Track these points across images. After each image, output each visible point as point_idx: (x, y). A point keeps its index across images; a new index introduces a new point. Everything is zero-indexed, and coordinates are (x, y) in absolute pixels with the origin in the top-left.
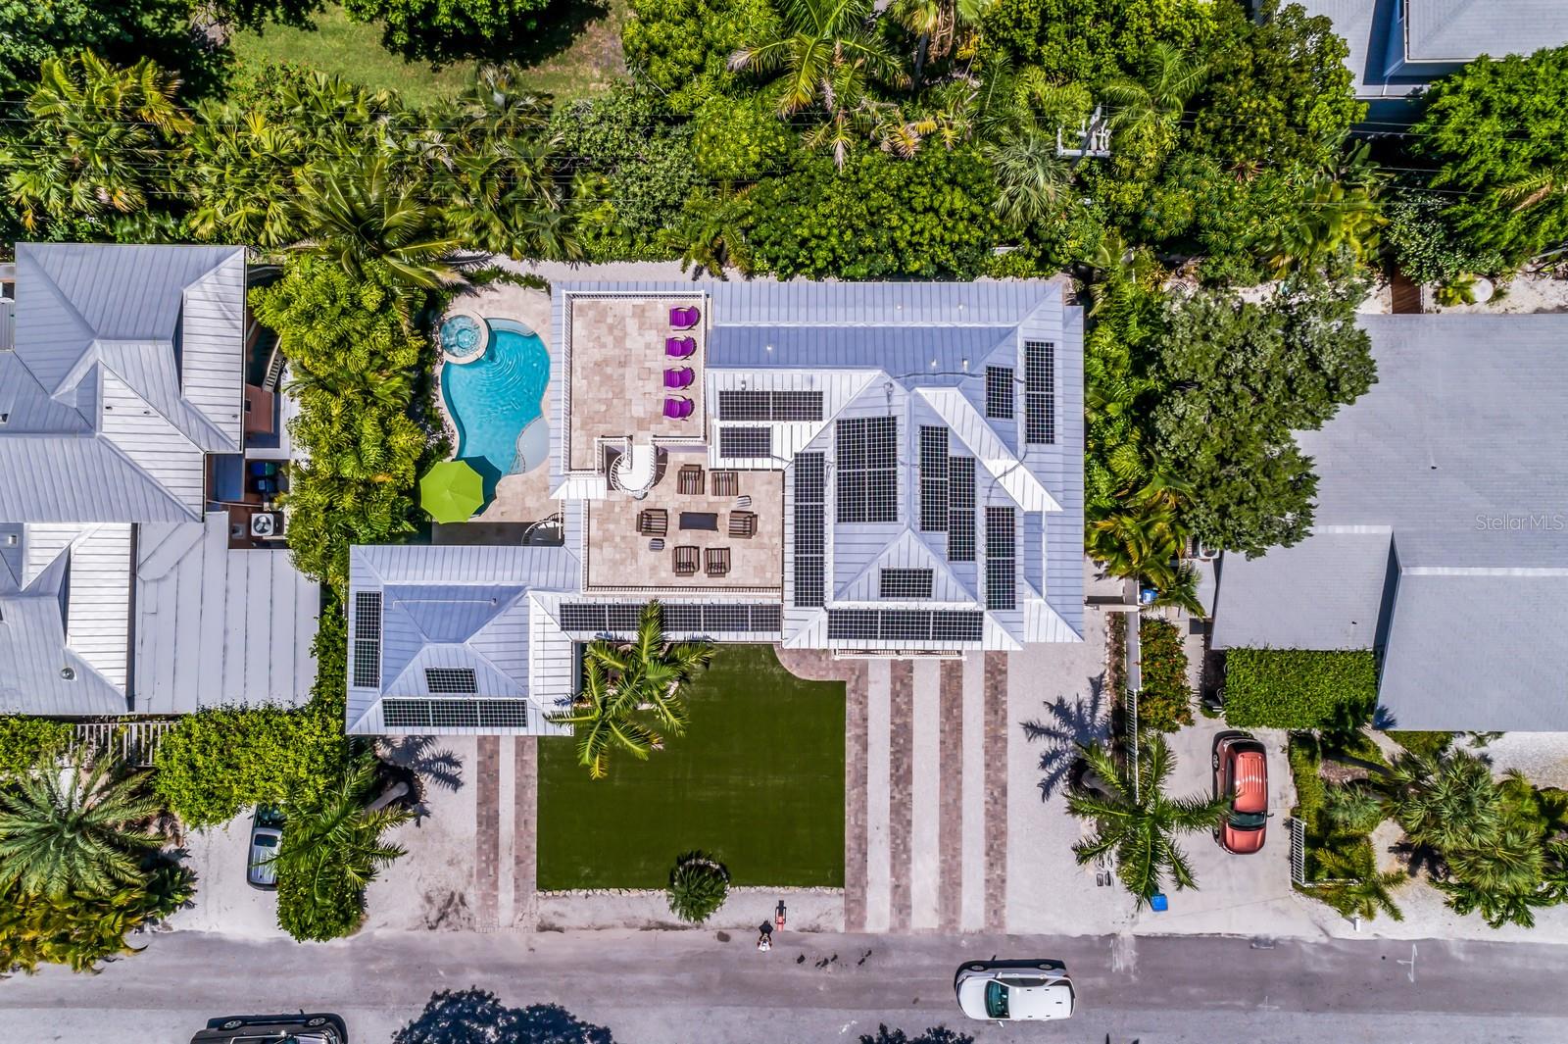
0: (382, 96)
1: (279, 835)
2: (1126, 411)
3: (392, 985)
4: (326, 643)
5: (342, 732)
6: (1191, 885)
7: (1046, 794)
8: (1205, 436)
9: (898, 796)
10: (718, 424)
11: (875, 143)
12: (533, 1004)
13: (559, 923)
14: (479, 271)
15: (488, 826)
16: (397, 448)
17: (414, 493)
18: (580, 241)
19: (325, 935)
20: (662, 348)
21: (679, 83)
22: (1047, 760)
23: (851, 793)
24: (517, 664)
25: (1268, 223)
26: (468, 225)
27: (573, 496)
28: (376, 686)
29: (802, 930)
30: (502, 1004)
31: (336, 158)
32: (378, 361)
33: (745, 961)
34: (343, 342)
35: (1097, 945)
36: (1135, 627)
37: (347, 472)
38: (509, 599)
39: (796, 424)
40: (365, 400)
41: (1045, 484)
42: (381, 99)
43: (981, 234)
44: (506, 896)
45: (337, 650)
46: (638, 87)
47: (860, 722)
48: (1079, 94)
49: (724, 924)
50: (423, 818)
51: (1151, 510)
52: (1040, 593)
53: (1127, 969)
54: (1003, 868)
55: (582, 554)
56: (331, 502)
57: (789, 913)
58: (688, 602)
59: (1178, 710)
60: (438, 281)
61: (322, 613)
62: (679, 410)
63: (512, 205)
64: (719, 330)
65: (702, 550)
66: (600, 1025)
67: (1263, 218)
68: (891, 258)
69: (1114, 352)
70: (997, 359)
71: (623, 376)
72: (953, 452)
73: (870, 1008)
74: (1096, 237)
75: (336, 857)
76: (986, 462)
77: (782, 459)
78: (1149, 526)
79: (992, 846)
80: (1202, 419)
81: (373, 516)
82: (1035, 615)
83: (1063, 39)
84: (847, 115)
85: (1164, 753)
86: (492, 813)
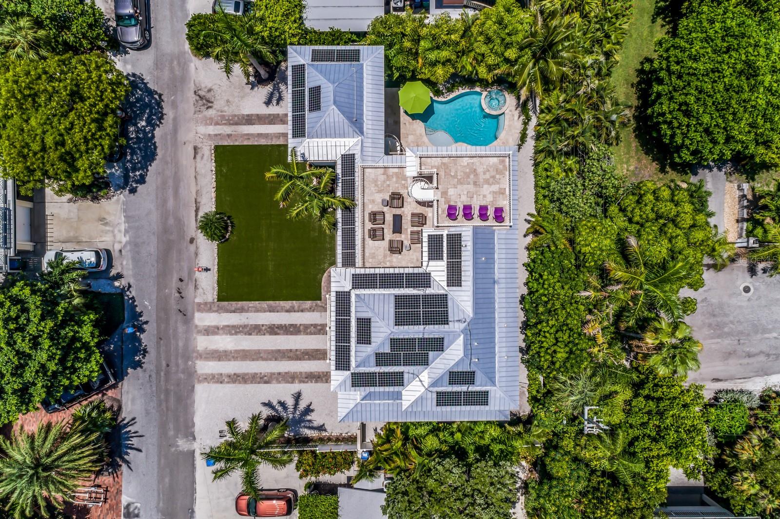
0: (617, 57)
1: (240, 13)
2: (457, 443)
3: (166, 74)
4: (336, 35)
5: (291, 44)
6: (215, 478)
7: (265, 404)
8: (442, 484)
9: (264, 328)
10: (445, 233)
11: (590, 312)
12: (157, 145)
13: (198, 157)
14: (529, 109)
15: (246, 120)
16: (436, 69)
17: (414, 78)
18: (543, 160)
19: (190, 38)
20: (483, 203)
21: (622, 210)
22: (282, 404)
23: (265, 304)
24: (324, 132)
25: (553, 515)
26: (550, 103)
27: (408, 159)
28: (312, 61)
29: (196, 281)
30: (157, 129)
31: (585, 34)
32: (480, 58)
33: (180, 252)
34: (488, 40)
35: (190, 431)
36: (349, 448)
37: (422, 43)
38: (356, 127)
39: (445, 273)
40: (459, 52)
41: (416, 401)
42: (615, 56)
43: (545, 367)
44: (212, 130)
45: (333, 40)
46: (622, 189)
47: (301, 308)
48: (618, 417)
49: (199, 241)
50: (250, 86)
51: (406, 456)
52: (362, 400)
53: (178, 446)
54: (228, 382)
55: (381, 164)
56: (406, 36)
57: (204, 274)
58: (356, 219)
59: (307, 471)
60: (521, 88)
61: (352, 33)
62: (451, 213)
63: (560, 125)
64: (493, 232)
65: (383, 226)
66: (147, 179)
67: (556, 513)
68: (534, 321)
69: (487, 436)
70: (479, 377)
71: (469, 184)
72: (431, 354)
73: (157, 315)
74: (546, 426)
75: (225, 42)
76: (426, 371)
77: (427, 266)
78: (397, 455)
79: (239, 376)
80: (451, 482)
81: (400, 57)
82: (352, 397)
83: (647, 409)
84: (605, 297)
85: (283, 463)
86: (253, 121)
